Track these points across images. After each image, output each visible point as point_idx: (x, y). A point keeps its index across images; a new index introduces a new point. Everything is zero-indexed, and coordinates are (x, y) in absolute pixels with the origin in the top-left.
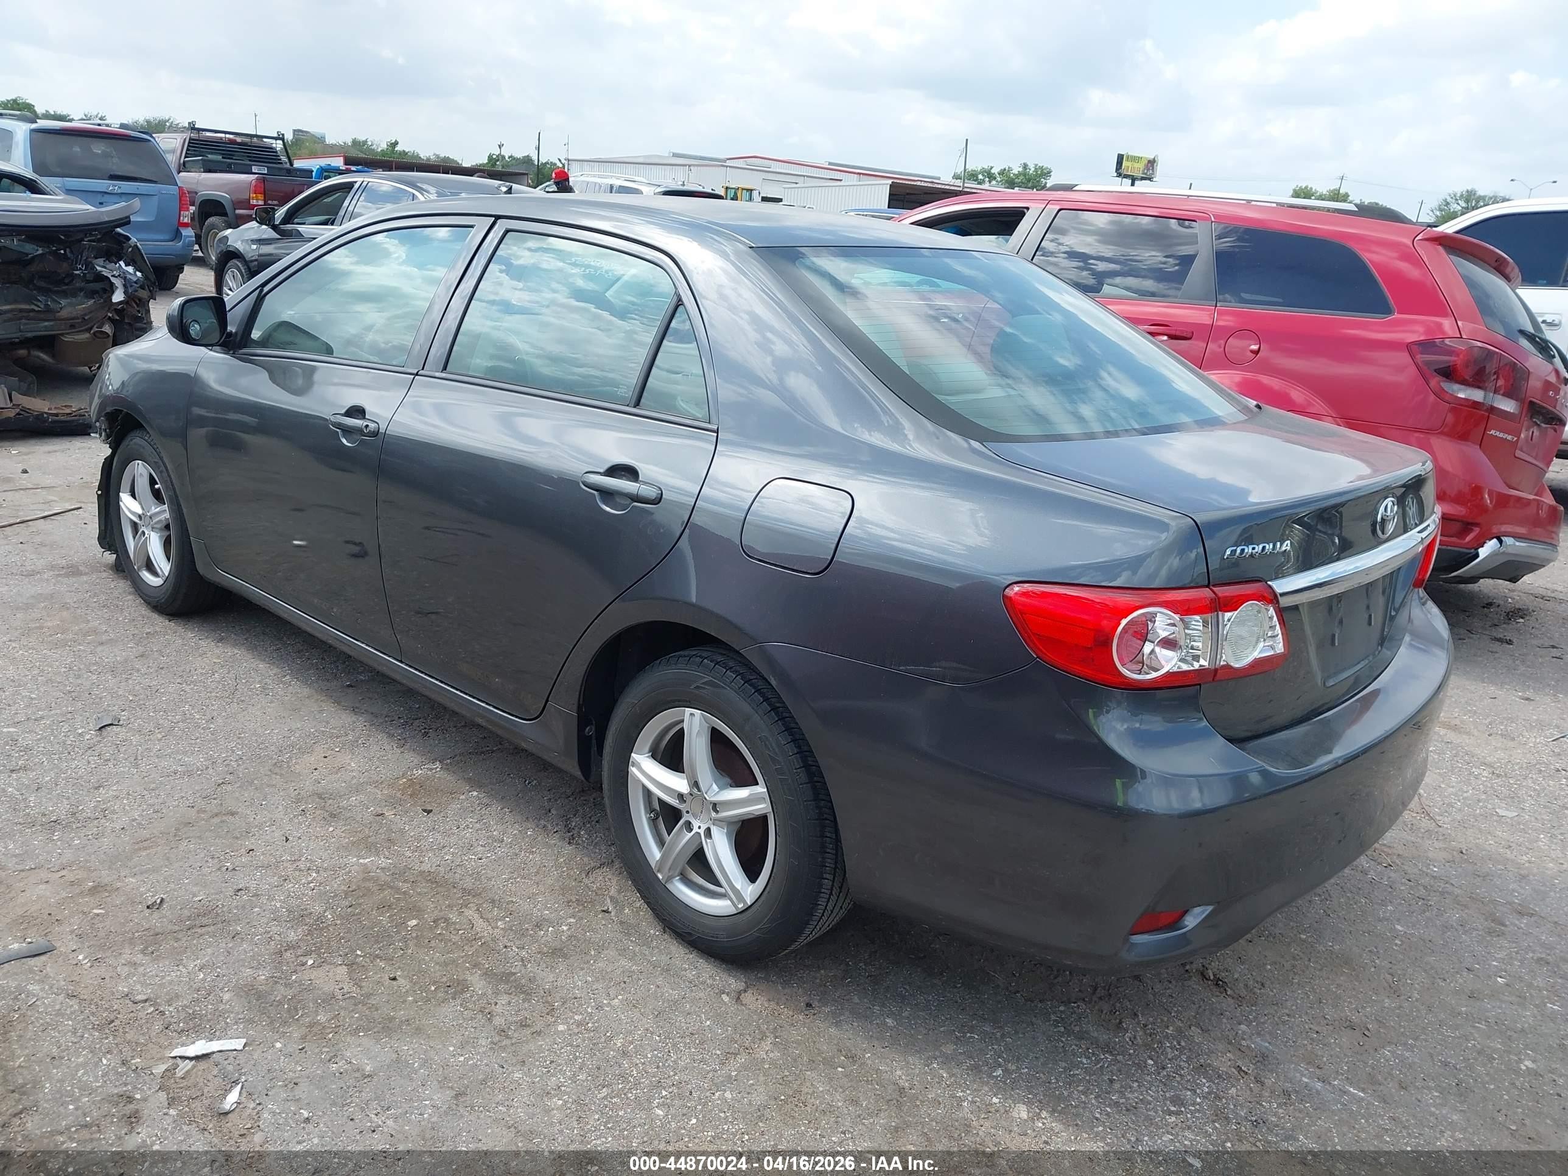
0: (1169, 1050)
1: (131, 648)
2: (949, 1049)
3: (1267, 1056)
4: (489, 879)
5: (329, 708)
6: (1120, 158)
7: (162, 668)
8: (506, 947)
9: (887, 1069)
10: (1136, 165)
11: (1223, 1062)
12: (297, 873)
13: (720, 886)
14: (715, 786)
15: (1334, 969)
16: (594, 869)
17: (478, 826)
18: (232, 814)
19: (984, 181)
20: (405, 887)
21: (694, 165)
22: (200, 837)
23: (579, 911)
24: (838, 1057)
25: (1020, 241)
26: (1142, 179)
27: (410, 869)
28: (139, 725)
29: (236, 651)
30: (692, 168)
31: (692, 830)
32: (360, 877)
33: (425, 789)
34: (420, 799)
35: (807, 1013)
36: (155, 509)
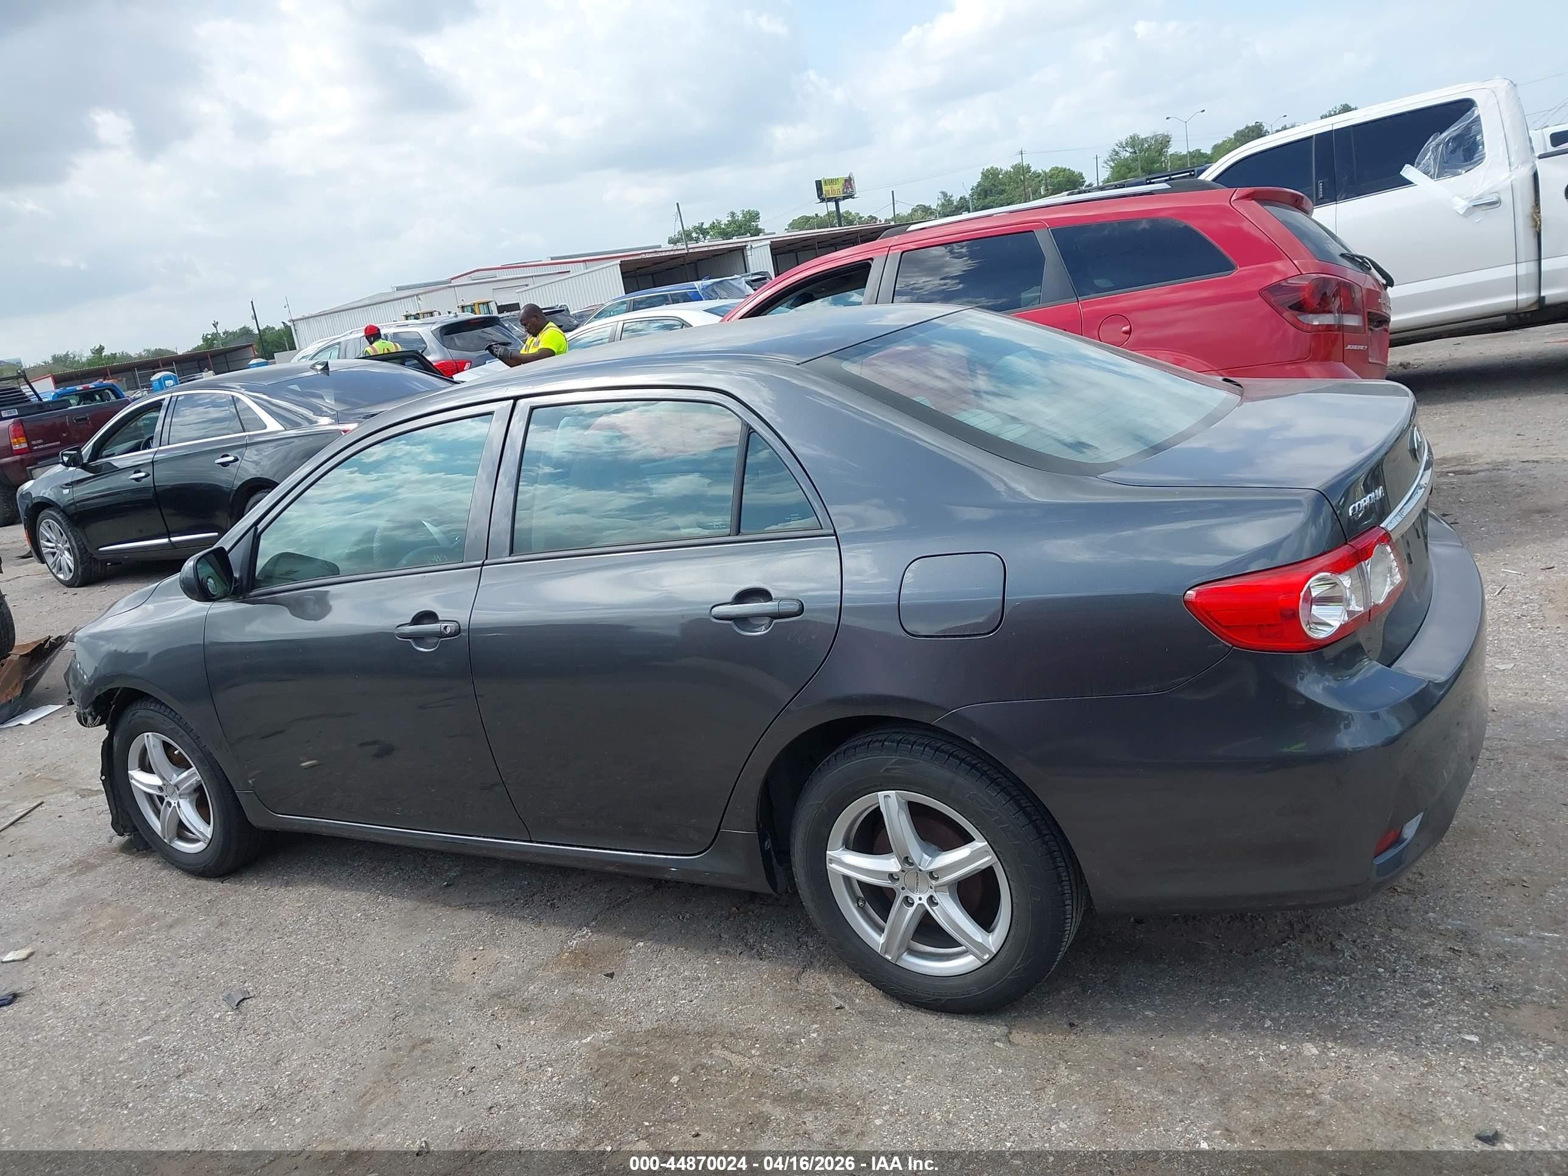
0: (1388, 955)
1: (204, 920)
2: (1214, 1018)
3: (1466, 932)
4: (714, 1016)
5: (445, 914)
6: (819, 184)
7: (251, 929)
8: (775, 1070)
9: (1177, 1053)
10: (835, 187)
11: (1436, 949)
12: (532, 1074)
13: (960, 945)
14: (926, 857)
15: (1466, 841)
16: (800, 974)
17: (665, 972)
18: (429, 1041)
19: (698, 238)
20: (643, 1050)
21: (422, 294)
22: (414, 1073)
23: (816, 1016)
24: (1130, 1059)
25: (875, 290)
26: (844, 198)
27: (634, 1032)
28: (271, 990)
29: (311, 889)
30: (420, 297)
31: (913, 904)
32: (594, 1055)
33: (592, 956)
34: (594, 966)
35: (1075, 1031)
36: (178, 777)
